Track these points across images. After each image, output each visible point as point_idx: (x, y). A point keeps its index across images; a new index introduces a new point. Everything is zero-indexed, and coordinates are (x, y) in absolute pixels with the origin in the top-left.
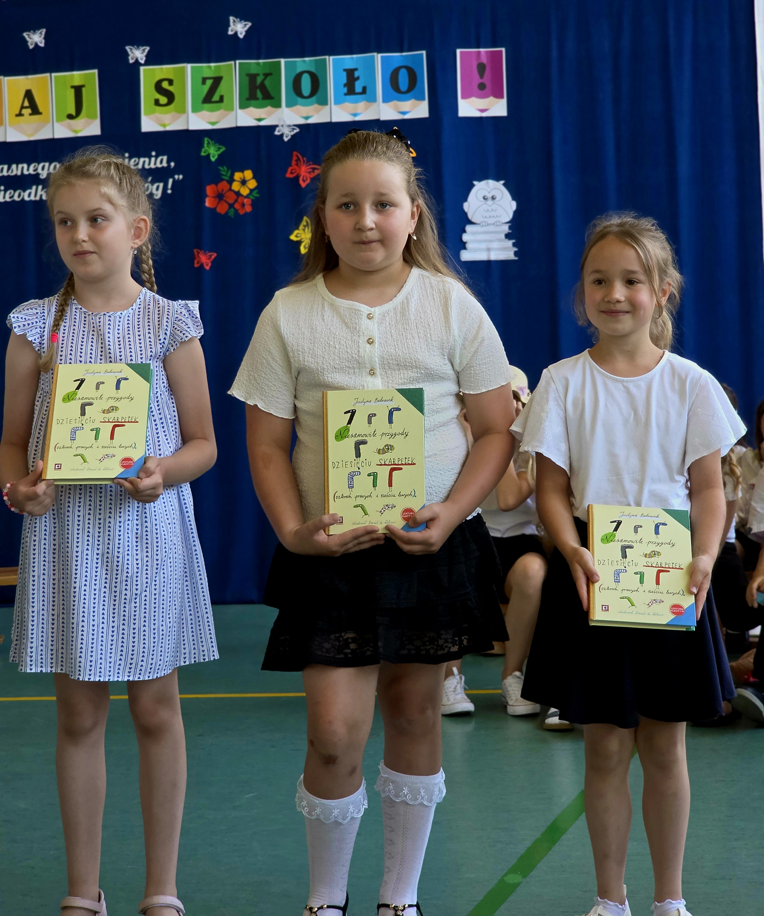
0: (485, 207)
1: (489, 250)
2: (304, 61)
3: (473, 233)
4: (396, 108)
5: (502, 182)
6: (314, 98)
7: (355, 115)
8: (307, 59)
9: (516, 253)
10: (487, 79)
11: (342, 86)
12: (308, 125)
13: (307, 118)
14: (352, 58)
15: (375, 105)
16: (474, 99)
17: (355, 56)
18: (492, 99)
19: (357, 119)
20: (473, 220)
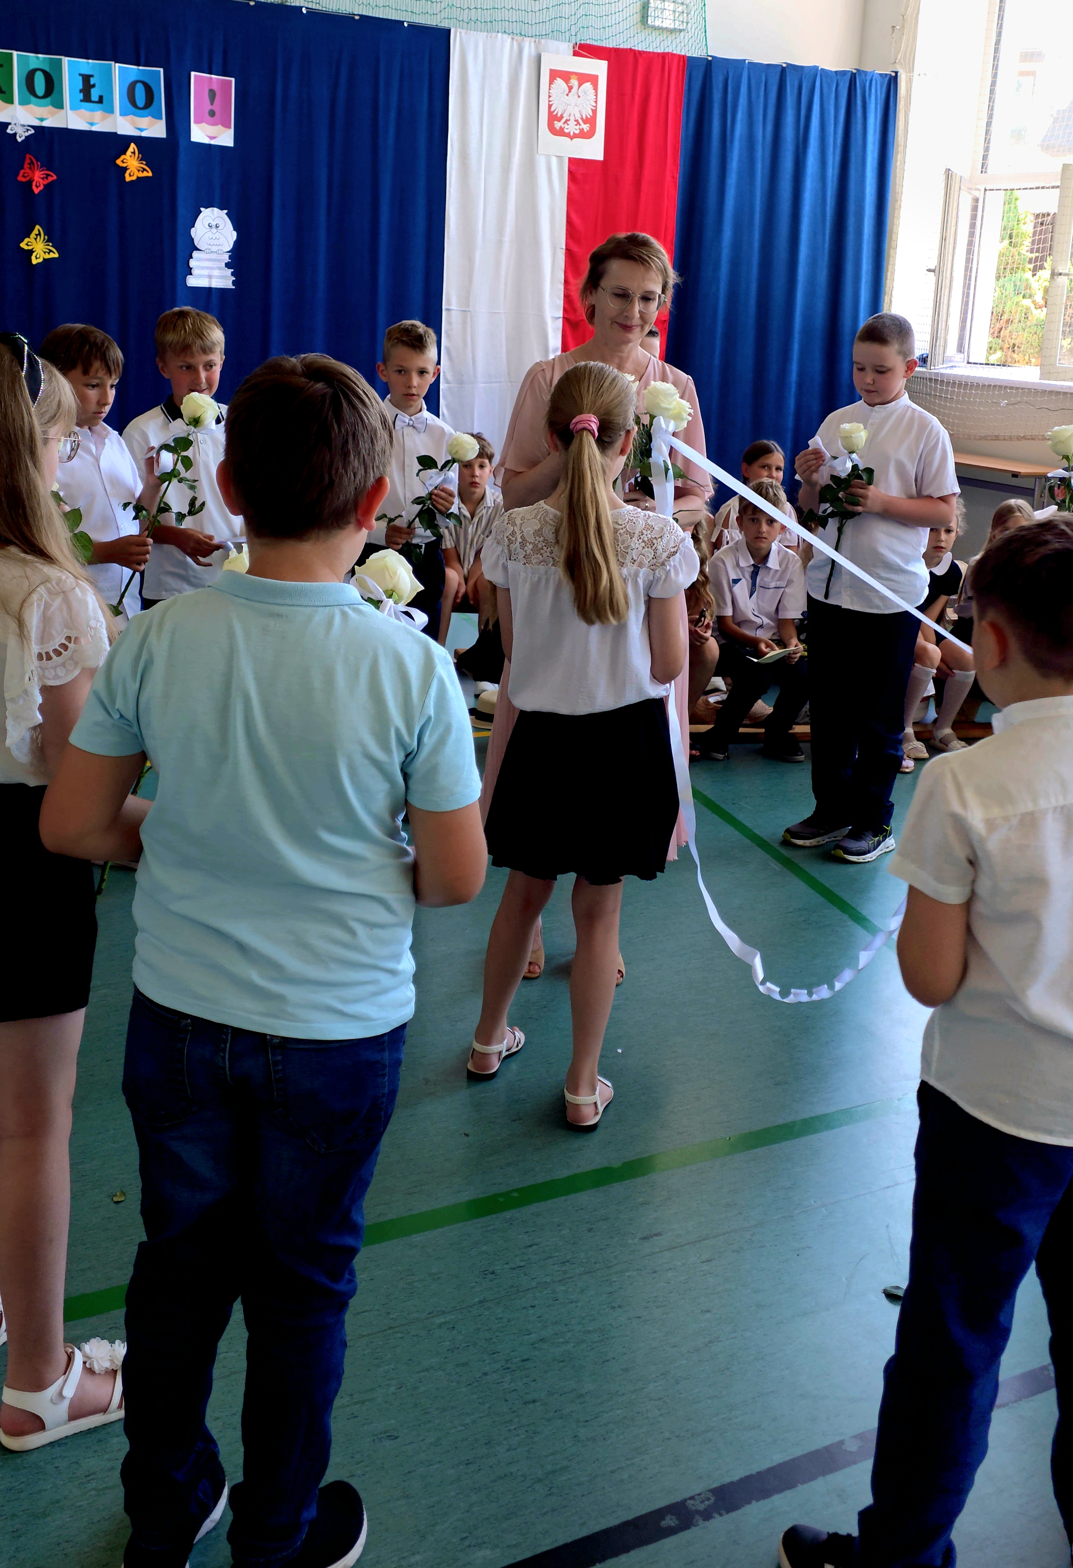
0: (210, 235)
1: (210, 277)
2: (37, 58)
3: (199, 260)
4: (133, 123)
5: (226, 211)
6: (48, 100)
7: (92, 124)
8: (40, 56)
9: (234, 283)
10: (216, 107)
11: (78, 91)
12: (44, 127)
13: (42, 120)
14: (88, 63)
15: (112, 116)
16: (204, 125)
17: (90, 61)
18: (220, 127)
19: (94, 128)
20: (198, 247)
